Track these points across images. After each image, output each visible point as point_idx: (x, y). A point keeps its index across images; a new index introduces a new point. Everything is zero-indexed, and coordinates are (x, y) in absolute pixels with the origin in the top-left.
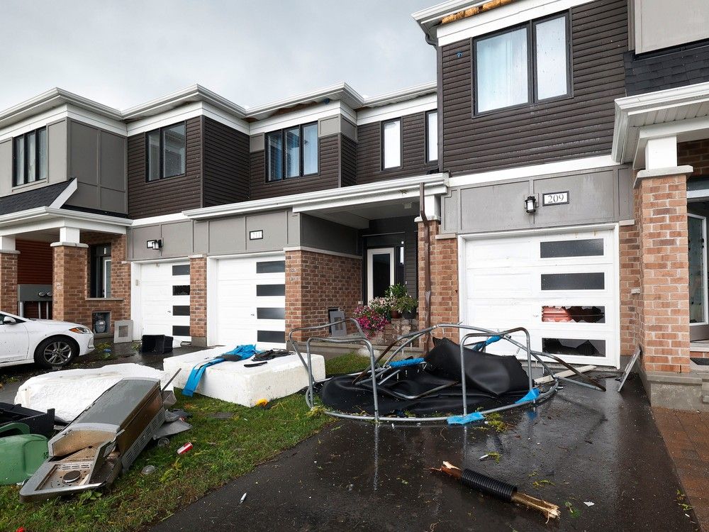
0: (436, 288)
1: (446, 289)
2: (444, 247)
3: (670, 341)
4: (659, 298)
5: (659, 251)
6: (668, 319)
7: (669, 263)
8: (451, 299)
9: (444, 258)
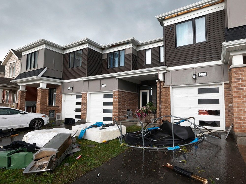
0: (163, 103)
1: (166, 104)
2: (166, 90)
3: (243, 122)
4: (239, 107)
5: (238, 92)
6: (242, 115)
7: (241, 96)
8: (168, 107)
9: (166, 93)
